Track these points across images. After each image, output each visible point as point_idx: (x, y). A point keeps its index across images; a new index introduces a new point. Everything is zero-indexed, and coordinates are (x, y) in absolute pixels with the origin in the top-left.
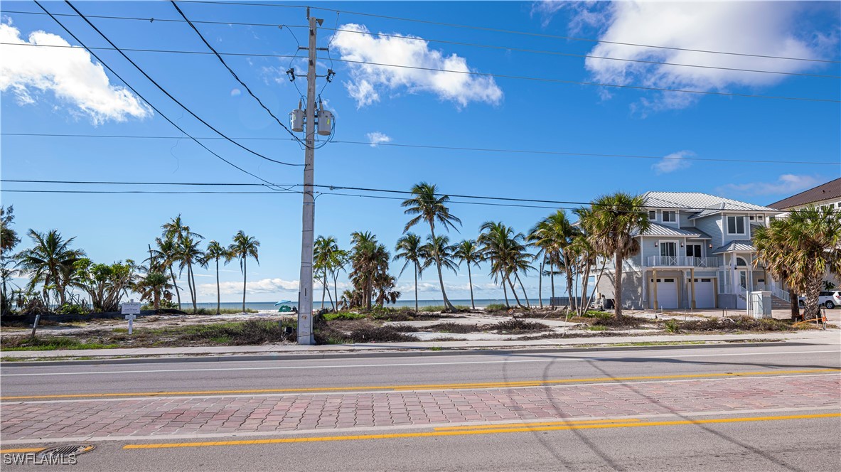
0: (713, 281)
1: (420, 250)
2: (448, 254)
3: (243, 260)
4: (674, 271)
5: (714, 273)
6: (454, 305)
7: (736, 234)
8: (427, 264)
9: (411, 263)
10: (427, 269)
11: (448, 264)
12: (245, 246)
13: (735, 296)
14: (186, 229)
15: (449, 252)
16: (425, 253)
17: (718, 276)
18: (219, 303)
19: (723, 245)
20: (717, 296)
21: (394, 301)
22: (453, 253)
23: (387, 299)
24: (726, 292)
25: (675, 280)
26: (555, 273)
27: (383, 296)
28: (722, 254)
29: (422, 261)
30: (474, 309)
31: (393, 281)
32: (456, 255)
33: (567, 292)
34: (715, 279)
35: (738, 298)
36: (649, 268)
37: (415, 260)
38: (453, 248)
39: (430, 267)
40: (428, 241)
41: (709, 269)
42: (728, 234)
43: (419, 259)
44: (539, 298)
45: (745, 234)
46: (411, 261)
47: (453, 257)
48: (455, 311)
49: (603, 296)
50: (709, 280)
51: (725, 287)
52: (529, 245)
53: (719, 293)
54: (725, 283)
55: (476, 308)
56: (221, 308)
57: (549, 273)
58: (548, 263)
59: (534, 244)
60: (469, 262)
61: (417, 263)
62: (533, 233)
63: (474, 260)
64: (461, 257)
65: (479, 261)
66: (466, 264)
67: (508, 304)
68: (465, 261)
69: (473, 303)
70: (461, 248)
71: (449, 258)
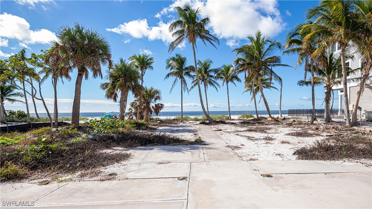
1: (185, 69)
2: (212, 76)
15: (212, 73)
21: (157, 112)
22: (216, 76)
26: (315, 82)
32: (218, 77)
33: (325, 103)
37: (182, 77)
38: (216, 71)
40: (195, 63)
43: (186, 78)
44: (280, 110)
46: (178, 79)
47: (215, 78)
52: (287, 52)
57: (307, 83)
58: (310, 70)
59: (293, 50)
60: (227, 82)
61: (184, 82)
62: (293, 36)
63: (231, 80)
64: (221, 78)
65: (235, 81)
66: (225, 83)
67: (257, 116)
68: (224, 81)
69: (230, 113)
70: (222, 71)
71: (213, 79)
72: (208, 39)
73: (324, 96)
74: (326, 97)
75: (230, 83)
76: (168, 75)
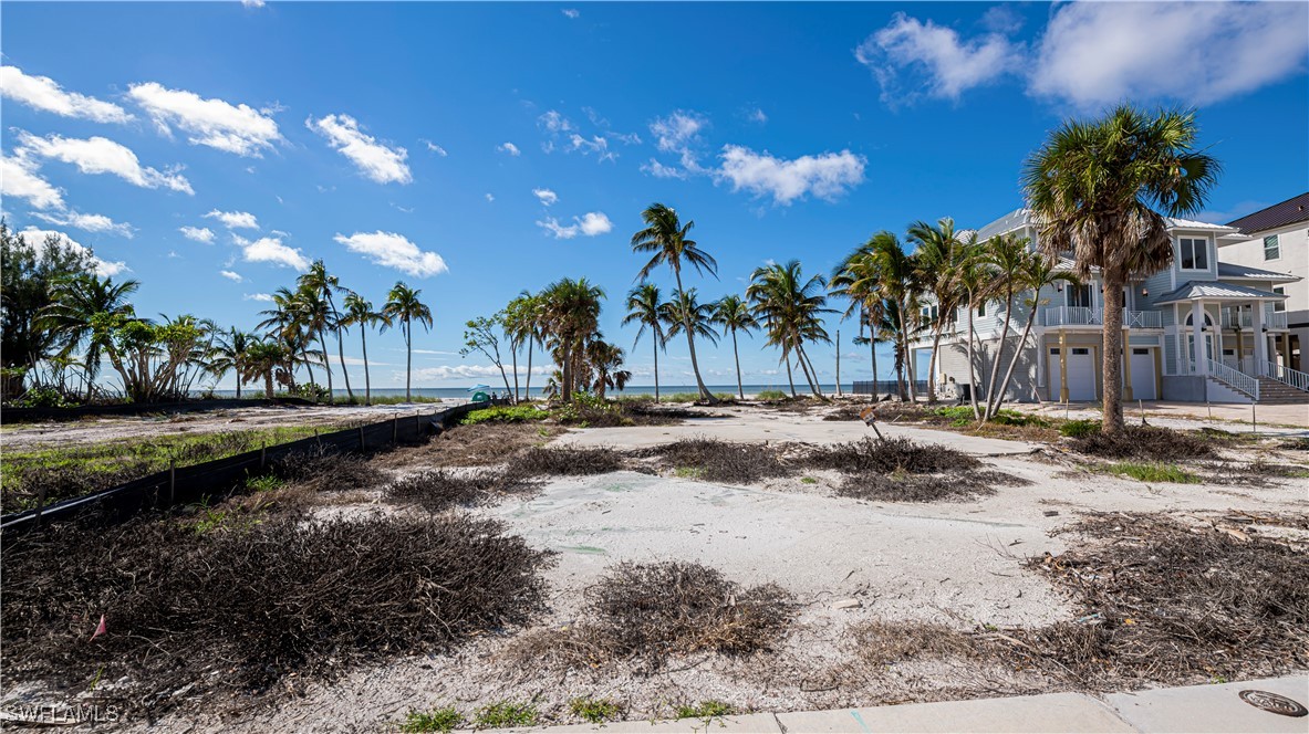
0: (1152, 353)
1: (660, 309)
2: (703, 317)
3: (406, 324)
4: (1089, 335)
5: (1155, 339)
6: (714, 393)
7: (1194, 270)
8: (673, 332)
9: (649, 328)
10: (672, 339)
11: (703, 332)
12: (408, 305)
13: (1202, 380)
14: (334, 282)
15: (704, 313)
16: (667, 313)
17: (1162, 344)
18: (368, 389)
19: (1173, 289)
20: (1161, 380)
21: (621, 387)
22: (711, 317)
23: (610, 383)
24: (1179, 372)
25: (1091, 351)
26: (876, 340)
27: (605, 379)
28: (1172, 305)
29: (665, 327)
30: (743, 399)
31: (619, 355)
32: (715, 319)
33: (896, 373)
34: (1157, 350)
35: (1209, 382)
36: (1050, 329)
37: (654, 323)
38: (710, 308)
39: (677, 336)
40: (674, 298)
41: (1148, 332)
42: (1181, 270)
43: (661, 323)
44: (836, 383)
45: (1209, 270)
46: (648, 325)
47: (710, 321)
48: (715, 403)
49: (952, 379)
50: (1144, 351)
51: (1179, 362)
52: (834, 294)
53: (1164, 373)
54: (1179, 356)
55: (745, 397)
56: (371, 396)
57: (866, 341)
58: (868, 323)
59: (843, 293)
60: (734, 329)
61: (658, 329)
62: (841, 272)
63: (741, 325)
64: (722, 321)
65: (750, 328)
66: (730, 329)
67: (794, 393)
68: (727, 326)
69: (741, 388)
70: (723, 307)
71: (705, 323)
72: (700, 259)
73: (893, 361)
74: (897, 363)
75: (738, 330)
76: (629, 319)
